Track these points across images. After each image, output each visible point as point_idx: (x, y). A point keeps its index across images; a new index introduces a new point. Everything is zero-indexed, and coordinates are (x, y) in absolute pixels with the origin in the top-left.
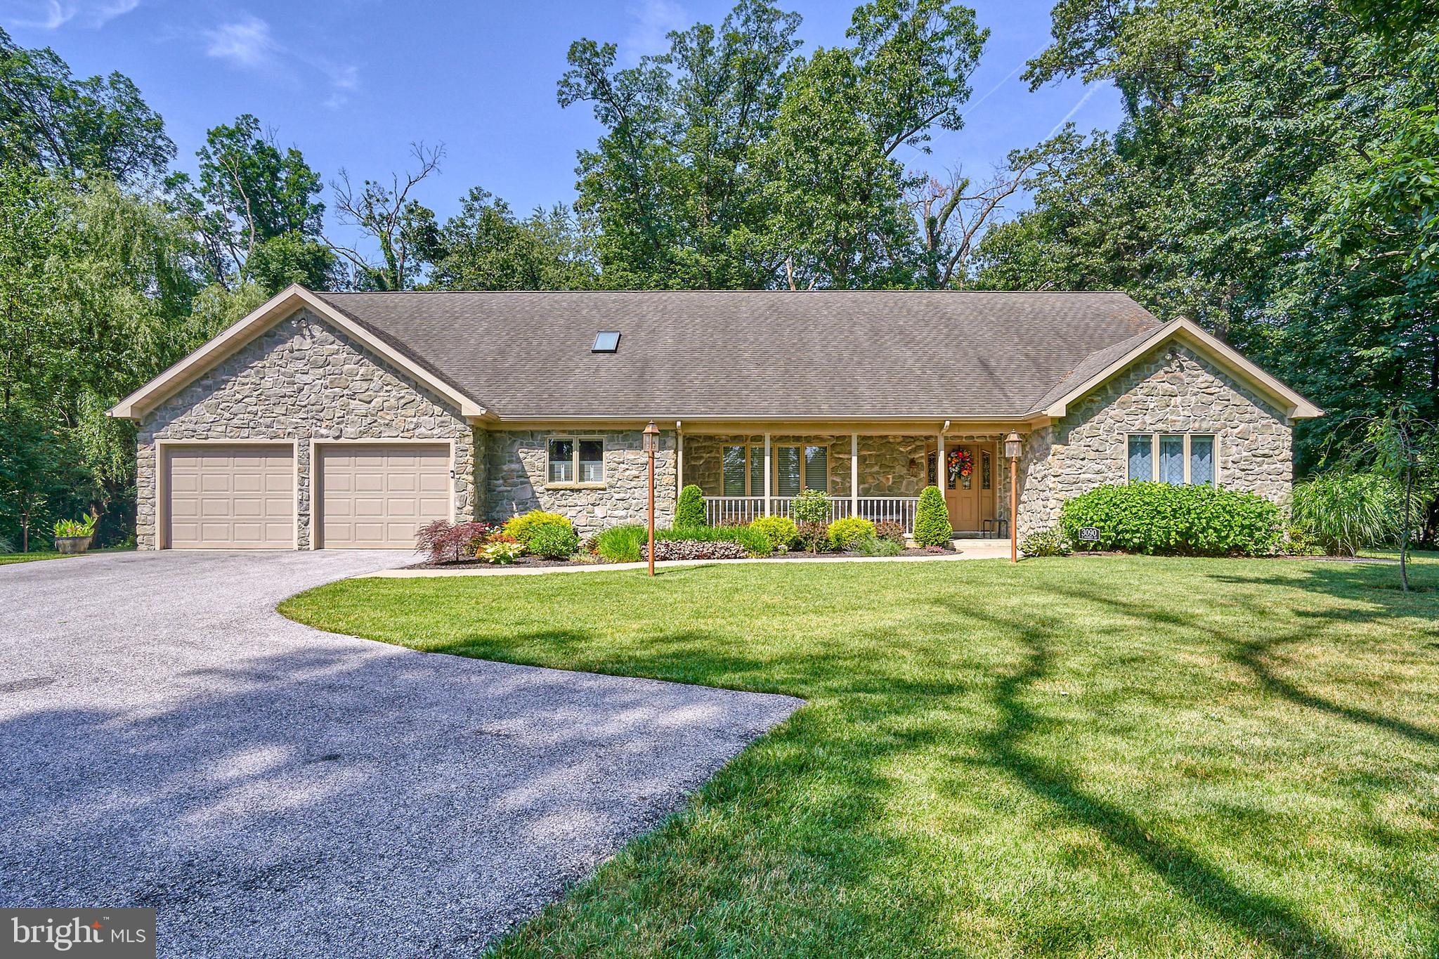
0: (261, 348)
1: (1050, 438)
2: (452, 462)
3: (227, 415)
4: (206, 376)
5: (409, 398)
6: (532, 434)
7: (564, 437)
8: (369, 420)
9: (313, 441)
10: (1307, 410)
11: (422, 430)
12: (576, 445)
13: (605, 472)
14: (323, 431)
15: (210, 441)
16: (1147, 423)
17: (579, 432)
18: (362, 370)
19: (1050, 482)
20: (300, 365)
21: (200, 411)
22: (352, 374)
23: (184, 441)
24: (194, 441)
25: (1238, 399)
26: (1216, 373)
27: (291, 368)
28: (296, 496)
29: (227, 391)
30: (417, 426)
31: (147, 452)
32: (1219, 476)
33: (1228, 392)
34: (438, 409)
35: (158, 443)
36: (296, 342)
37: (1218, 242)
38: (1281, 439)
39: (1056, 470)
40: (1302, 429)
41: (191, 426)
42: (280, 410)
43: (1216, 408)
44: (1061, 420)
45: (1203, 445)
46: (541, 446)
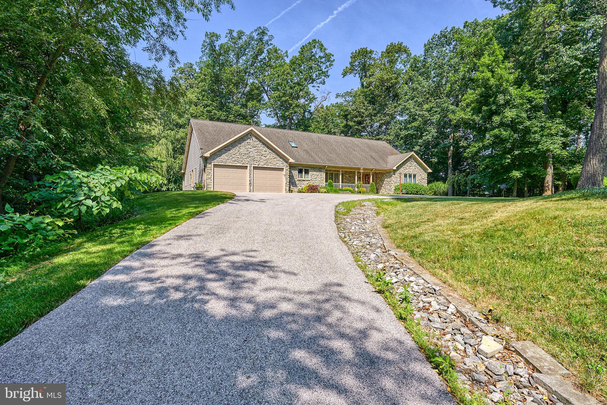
0: (240, 141)
1: (392, 173)
2: (284, 172)
3: (231, 158)
4: (225, 147)
5: (275, 157)
6: (295, 167)
7: (301, 168)
8: (266, 161)
9: (252, 165)
10: (430, 171)
11: (278, 165)
12: (304, 170)
13: (310, 177)
14: (255, 163)
15: (226, 164)
16: (406, 171)
17: (304, 167)
18: (264, 149)
19: (392, 182)
20: (250, 146)
21: (224, 156)
22: (262, 150)
23: (220, 164)
24: (222, 164)
25: (420, 168)
26: (417, 163)
27: (247, 147)
28: (248, 179)
29: (231, 152)
30: (277, 163)
31: (210, 166)
32: (417, 182)
33: (418, 166)
34: (281, 160)
35: (212, 164)
36: (249, 141)
37: (406, 134)
38: (425, 176)
39: (393, 180)
40: (429, 174)
41: (222, 160)
42: (244, 157)
43: (417, 169)
44: (394, 170)
45: (415, 176)
46: (296, 170)
